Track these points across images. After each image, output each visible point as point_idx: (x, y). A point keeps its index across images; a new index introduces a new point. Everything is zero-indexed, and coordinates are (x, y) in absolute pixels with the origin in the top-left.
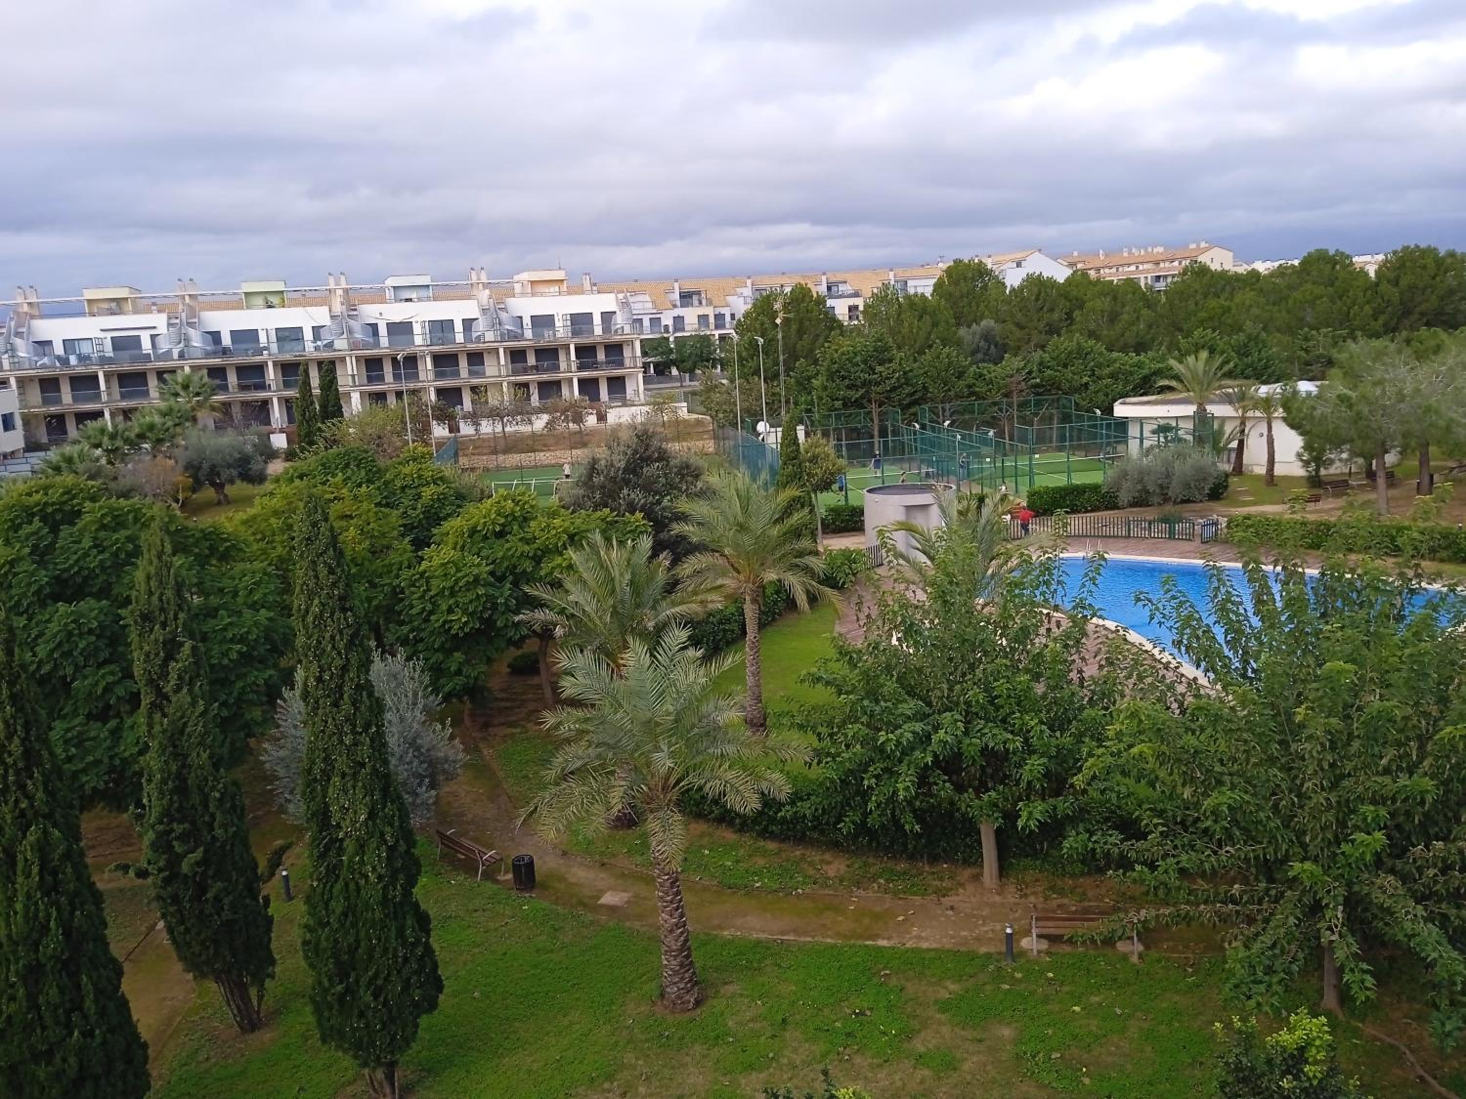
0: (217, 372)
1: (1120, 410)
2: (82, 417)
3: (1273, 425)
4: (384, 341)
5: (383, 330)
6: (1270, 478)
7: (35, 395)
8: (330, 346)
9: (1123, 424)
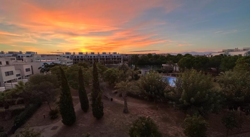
0: (89, 59)
1: (163, 65)
2: (78, 62)
3: (176, 67)
4: (102, 57)
5: (102, 56)
6: (176, 71)
7: (74, 60)
8: (97, 58)
9: (163, 66)
